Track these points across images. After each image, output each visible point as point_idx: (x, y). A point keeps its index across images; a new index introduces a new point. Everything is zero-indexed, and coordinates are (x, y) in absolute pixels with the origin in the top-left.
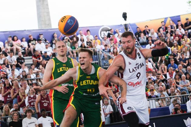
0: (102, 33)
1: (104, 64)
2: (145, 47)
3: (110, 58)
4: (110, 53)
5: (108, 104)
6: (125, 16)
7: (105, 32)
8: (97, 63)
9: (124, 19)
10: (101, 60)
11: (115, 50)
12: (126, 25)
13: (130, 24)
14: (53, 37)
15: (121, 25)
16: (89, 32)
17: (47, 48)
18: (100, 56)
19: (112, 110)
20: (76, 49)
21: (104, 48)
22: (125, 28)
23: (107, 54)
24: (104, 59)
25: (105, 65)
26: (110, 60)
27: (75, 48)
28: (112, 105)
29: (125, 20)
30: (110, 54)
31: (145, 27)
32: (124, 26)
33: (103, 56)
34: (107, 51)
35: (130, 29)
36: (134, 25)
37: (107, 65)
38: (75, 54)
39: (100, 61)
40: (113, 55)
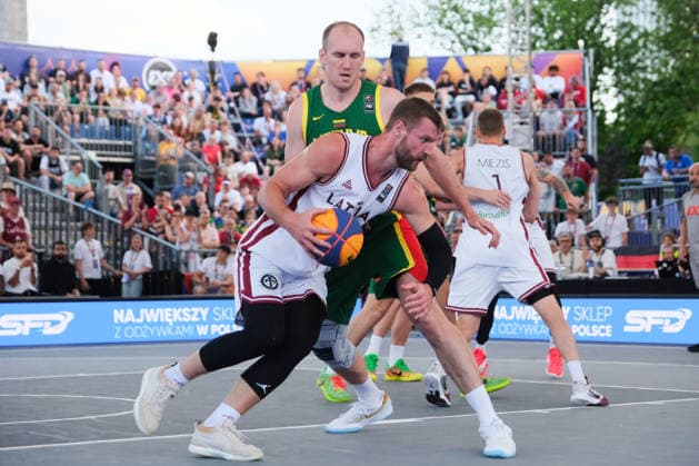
0: (152, 73)
1: (147, 150)
2: (252, 123)
3: (162, 137)
4: (165, 126)
5: (141, 248)
6: (213, 41)
7: (158, 73)
8: (130, 146)
9: (209, 47)
10: (139, 140)
11: (177, 122)
12: (212, 67)
13: (222, 62)
14: (27, 65)
15: (201, 62)
16: (116, 67)
17: (8, 90)
18: (138, 130)
19: (149, 265)
20: (81, 105)
21: (150, 111)
22: (208, 70)
23: (155, 129)
24: (147, 138)
25: (147, 155)
26: (163, 143)
27: (78, 102)
28: (151, 254)
29: (213, 50)
31: (258, 76)
32: (207, 66)
33: (147, 132)
34: (157, 120)
35: (220, 76)
36: (233, 65)
37: (152, 155)
38: (77, 117)
39: (136, 143)
40: (171, 132)
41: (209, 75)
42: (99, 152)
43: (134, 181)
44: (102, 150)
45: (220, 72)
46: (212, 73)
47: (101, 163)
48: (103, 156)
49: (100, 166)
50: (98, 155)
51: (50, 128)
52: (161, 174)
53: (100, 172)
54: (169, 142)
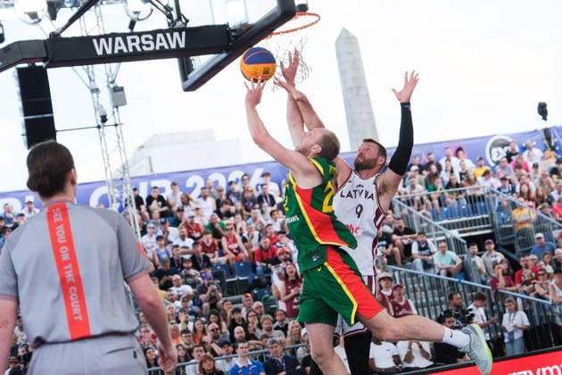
0: (494, 150)
1: (503, 219)
3: (514, 206)
4: (515, 195)
5: (516, 309)
6: (543, 110)
7: (500, 149)
8: (487, 218)
9: (541, 117)
10: (494, 212)
11: (525, 188)
12: (546, 131)
13: (555, 128)
15: (536, 131)
16: (460, 152)
18: (491, 203)
19: (527, 323)
20: (438, 191)
21: (499, 184)
22: (544, 137)
24: (500, 209)
25: (504, 223)
26: (516, 210)
27: (435, 189)
28: (526, 312)
29: (545, 118)
30: (513, 198)
32: (542, 134)
33: (500, 203)
34: (507, 190)
35: (556, 140)
37: (509, 223)
38: (436, 202)
39: (492, 215)
40: (522, 199)
41: (545, 142)
42: (461, 229)
43: (496, 249)
44: (463, 227)
45: (555, 137)
46: (549, 139)
47: (464, 238)
48: (464, 232)
49: (464, 241)
50: (460, 232)
51: (414, 216)
52: (520, 238)
53: (466, 246)
54: (521, 208)
